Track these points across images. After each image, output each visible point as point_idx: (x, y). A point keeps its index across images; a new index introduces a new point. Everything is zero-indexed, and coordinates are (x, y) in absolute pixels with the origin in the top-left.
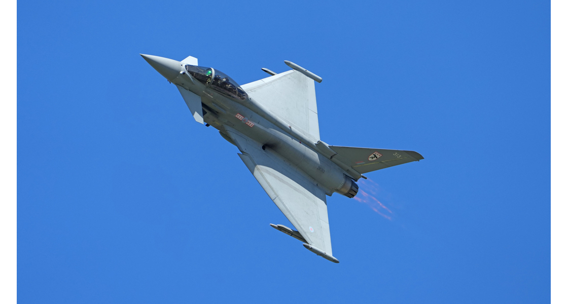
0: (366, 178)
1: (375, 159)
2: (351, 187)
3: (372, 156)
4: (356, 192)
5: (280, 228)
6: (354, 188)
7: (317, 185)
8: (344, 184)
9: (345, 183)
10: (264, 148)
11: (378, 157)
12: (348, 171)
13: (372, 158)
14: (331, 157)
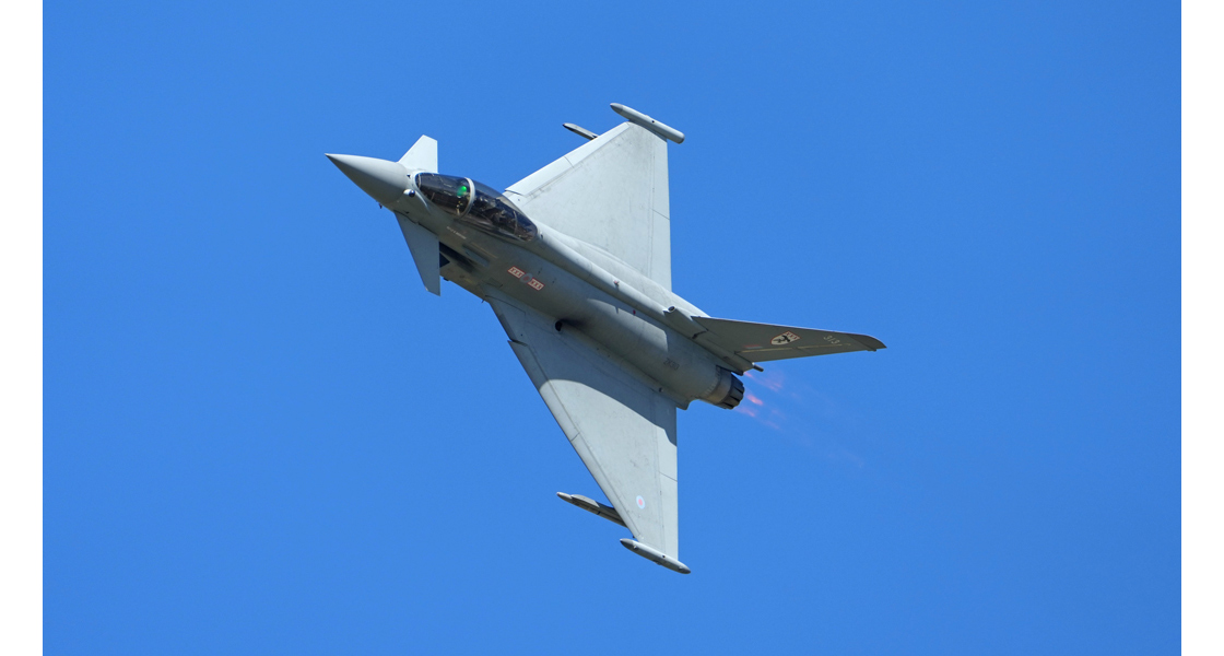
0: (761, 370)
1: (786, 342)
2: (730, 391)
3: (781, 337)
4: (738, 401)
5: (575, 501)
6: (736, 393)
7: (660, 390)
8: (716, 388)
9: (719, 385)
10: (559, 326)
11: (792, 340)
12: (725, 359)
13: (780, 341)
14: (695, 336)
